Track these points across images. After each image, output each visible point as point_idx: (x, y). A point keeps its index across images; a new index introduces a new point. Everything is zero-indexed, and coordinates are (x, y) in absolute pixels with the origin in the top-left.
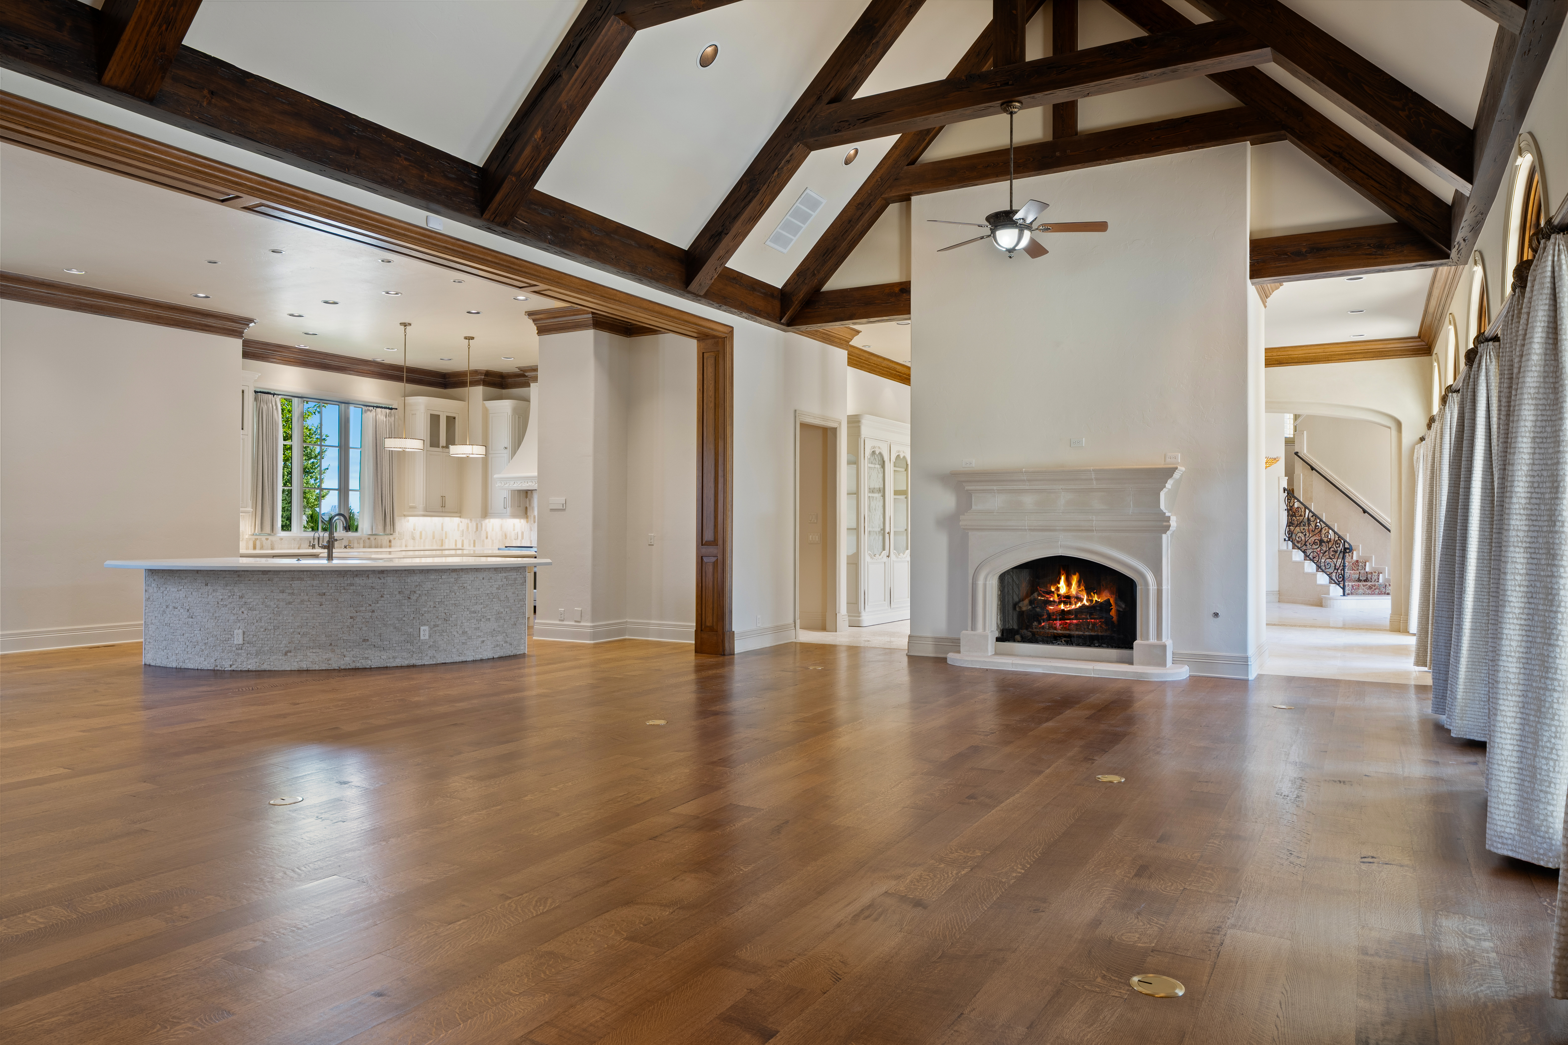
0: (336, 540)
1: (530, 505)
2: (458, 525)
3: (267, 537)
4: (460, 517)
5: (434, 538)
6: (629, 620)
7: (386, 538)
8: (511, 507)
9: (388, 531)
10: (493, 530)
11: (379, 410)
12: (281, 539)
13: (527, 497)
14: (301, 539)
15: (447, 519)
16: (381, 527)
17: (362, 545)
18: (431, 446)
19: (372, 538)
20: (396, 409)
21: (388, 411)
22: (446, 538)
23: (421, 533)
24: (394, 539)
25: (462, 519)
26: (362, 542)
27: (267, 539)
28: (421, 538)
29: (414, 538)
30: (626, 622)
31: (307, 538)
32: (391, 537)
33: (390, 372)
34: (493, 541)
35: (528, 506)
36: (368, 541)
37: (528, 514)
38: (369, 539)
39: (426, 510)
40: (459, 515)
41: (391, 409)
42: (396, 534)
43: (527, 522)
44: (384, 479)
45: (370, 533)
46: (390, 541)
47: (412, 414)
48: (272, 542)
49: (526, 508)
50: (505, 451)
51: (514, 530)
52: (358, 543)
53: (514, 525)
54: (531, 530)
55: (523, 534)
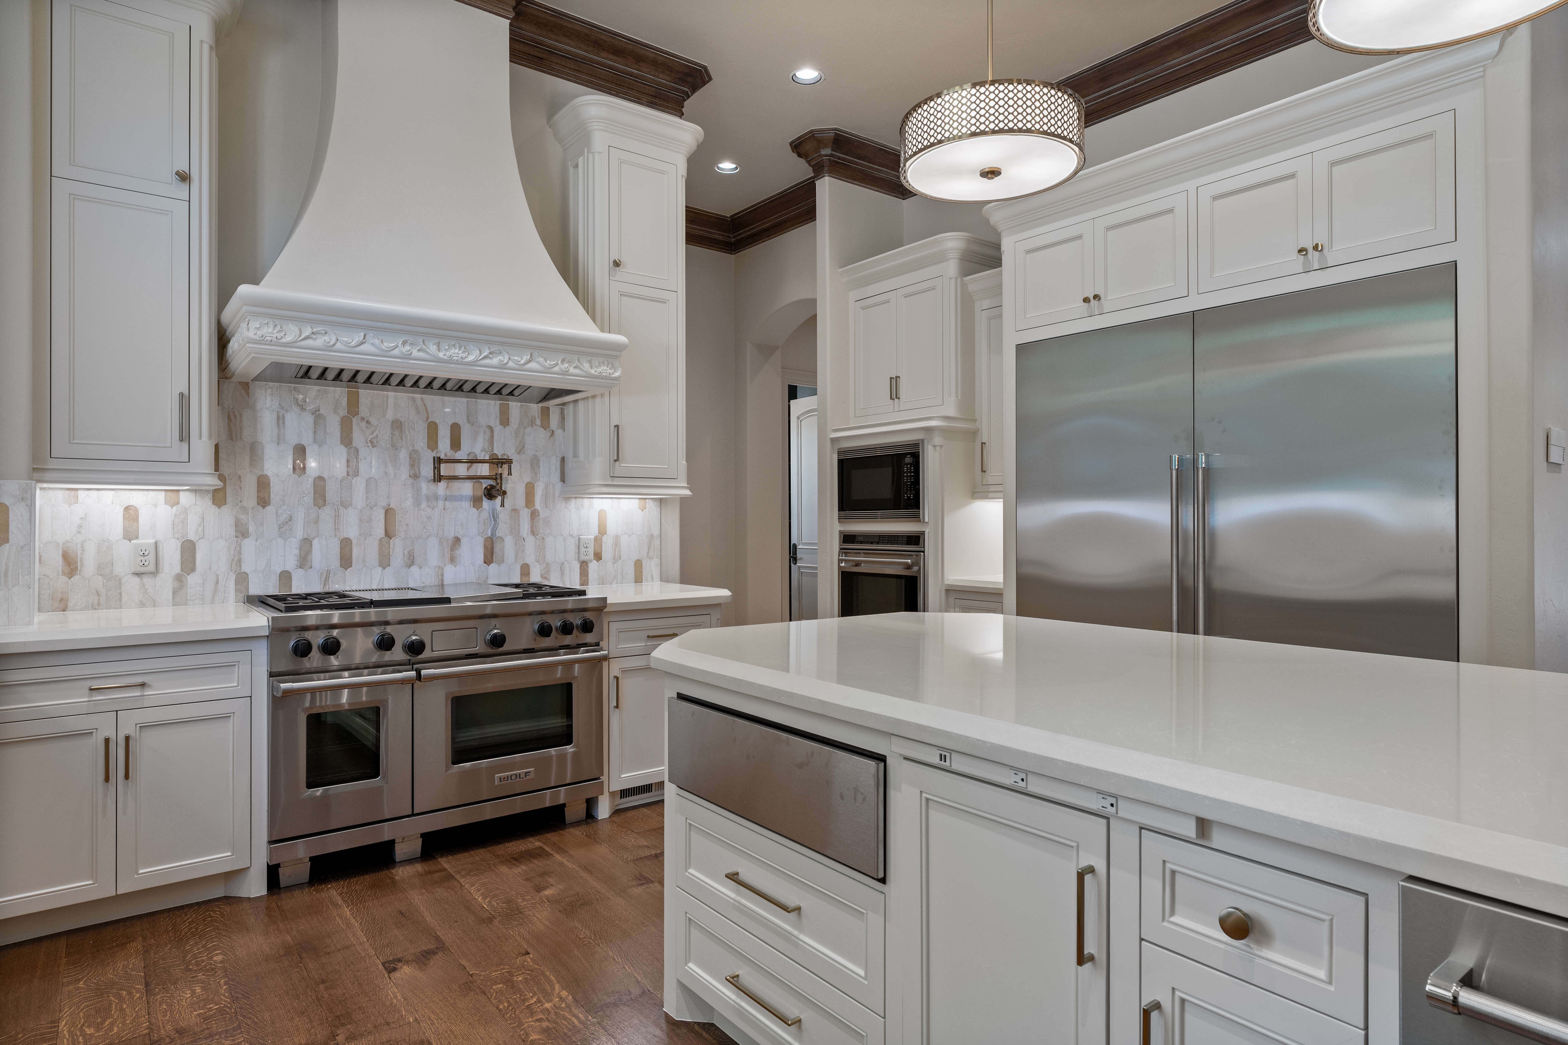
1: (235, 432)
37: (225, 469)
53: (131, 514)
54: (242, 532)
55: (189, 550)
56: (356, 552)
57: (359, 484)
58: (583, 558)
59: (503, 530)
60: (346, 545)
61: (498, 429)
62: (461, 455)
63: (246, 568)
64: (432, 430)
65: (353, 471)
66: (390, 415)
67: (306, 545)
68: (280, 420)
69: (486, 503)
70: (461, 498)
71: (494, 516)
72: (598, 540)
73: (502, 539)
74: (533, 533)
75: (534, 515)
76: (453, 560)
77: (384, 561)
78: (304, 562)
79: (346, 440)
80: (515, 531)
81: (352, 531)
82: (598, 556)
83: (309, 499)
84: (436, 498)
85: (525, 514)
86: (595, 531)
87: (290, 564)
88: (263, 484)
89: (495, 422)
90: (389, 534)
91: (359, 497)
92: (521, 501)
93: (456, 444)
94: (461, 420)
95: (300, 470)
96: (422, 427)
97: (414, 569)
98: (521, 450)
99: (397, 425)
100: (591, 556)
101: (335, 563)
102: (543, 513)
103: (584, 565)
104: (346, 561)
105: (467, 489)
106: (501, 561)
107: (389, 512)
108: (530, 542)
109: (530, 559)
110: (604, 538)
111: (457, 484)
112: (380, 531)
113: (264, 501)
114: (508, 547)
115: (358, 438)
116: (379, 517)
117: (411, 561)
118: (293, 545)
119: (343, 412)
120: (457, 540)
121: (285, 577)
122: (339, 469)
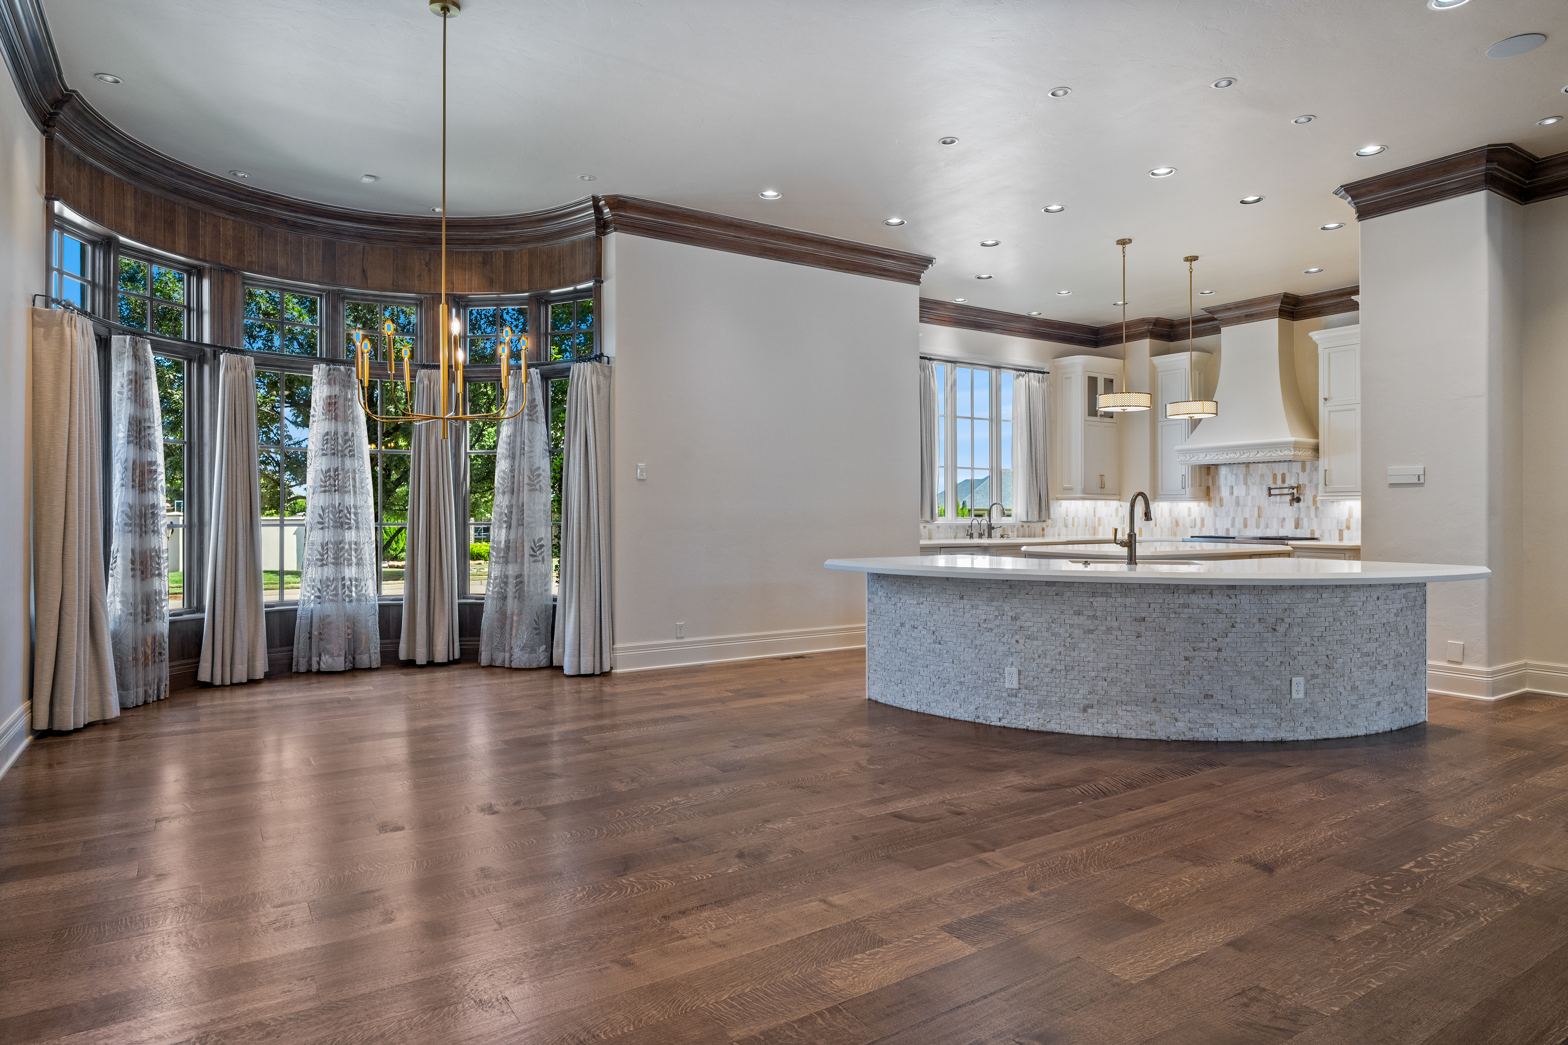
0: (993, 528)
1: (1214, 483)
2: (1117, 510)
4: (1119, 500)
5: (1086, 526)
6: (1530, 662)
7: (1039, 525)
8: (1192, 486)
9: (1043, 518)
10: (1162, 516)
11: (1031, 374)
12: (938, 527)
13: (1208, 474)
14: (958, 527)
15: (1100, 503)
16: (1036, 513)
17: (1015, 534)
18: (1089, 415)
19: (1026, 525)
20: (1048, 373)
21: (1041, 375)
22: (1099, 525)
23: (1073, 519)
24: (1047, 526)
25: (1122, 503)
27: (925, 527)
28: (1073, 525)
29: (1066, 526)
30: (1526, 665)
31: (963, 526)
32: (1044, 525)
33: (1042, 329)
34: (1162, 528)
35: (1210, 485)
36: (1021, 528)
37: (1212, 495)
38: (1022, 526)
39: (1084, 491)
40: (1118, 497)
41: (1043, 373)
42: (1049, 522)
43: (1209, 505)
44: (1038, 455)
45: (1025, 520)
46: (1043, 529)
47: (1066, 378)
48: (929, 530)
49: (1208, 488)
51: (1189, 515)
52: (1012, 532)
53: (1189, 509)
54: (1216, 515)
55: (1203, 520)
56: (1249, 522)
57: (1250, 498)
58: (1340, 528)
59: (1302, 515)
60: (1245, 520)
61: (1301, 474)
62: (1286, 485)
63: (1217, 527)
64: (1275, 476)
65: (1248, 494)
66: (1260, 473)
67: (1234, 519)
68: (1226, 478)
69: (1296, 504)
70: (1286, 502)
71: (1299, 509)
72: (1348, 520)
73: (1302, 519)
74: (1316, 516)
75: (1317, 509)
76: (1282, 526)
77: (1258, 526)
78: (1233, 525)
79: (1246, 483)
80: (1308, 516)
81: (1247, 515)
82: (1348, 528)
83: (1234, 504)
84: (1276, 502)
85: (1313, 509)
86: (1347, 516)
87: (1229, 526)
88: (1221, 500)
89: (1299, 471)
90: (1259, 516)
91: (1249, 504)
92: (1311, 503)
93: (1283, 481)
94: (1286, 472)
95: (1232, 493)
96: (1271, 476)
97: (1268, 529)
98: (1311, 482)
99: (1262, 476)
100: (1344, 527)
101: (1242, 526)
102: (1321, 508)
103: (1341, 531)
104: (1245, 526)
105: (1289, 498)
106: (1302, 528)
107: (1259, 508)
108: (1315, 521)
109: (1315, 527)
110: (1351, 520)
111: (1284, 497)
112: (1256, 515)
113: (1221, 505)
114: (1305, 522)
115: (1249, 482)
116: (1256, 509)
117: (1267, 527)
118: (1230, 519)
119: (1244, 473)
120: (1284, 519)
121: (1228, 530)
122: (1243, 493)
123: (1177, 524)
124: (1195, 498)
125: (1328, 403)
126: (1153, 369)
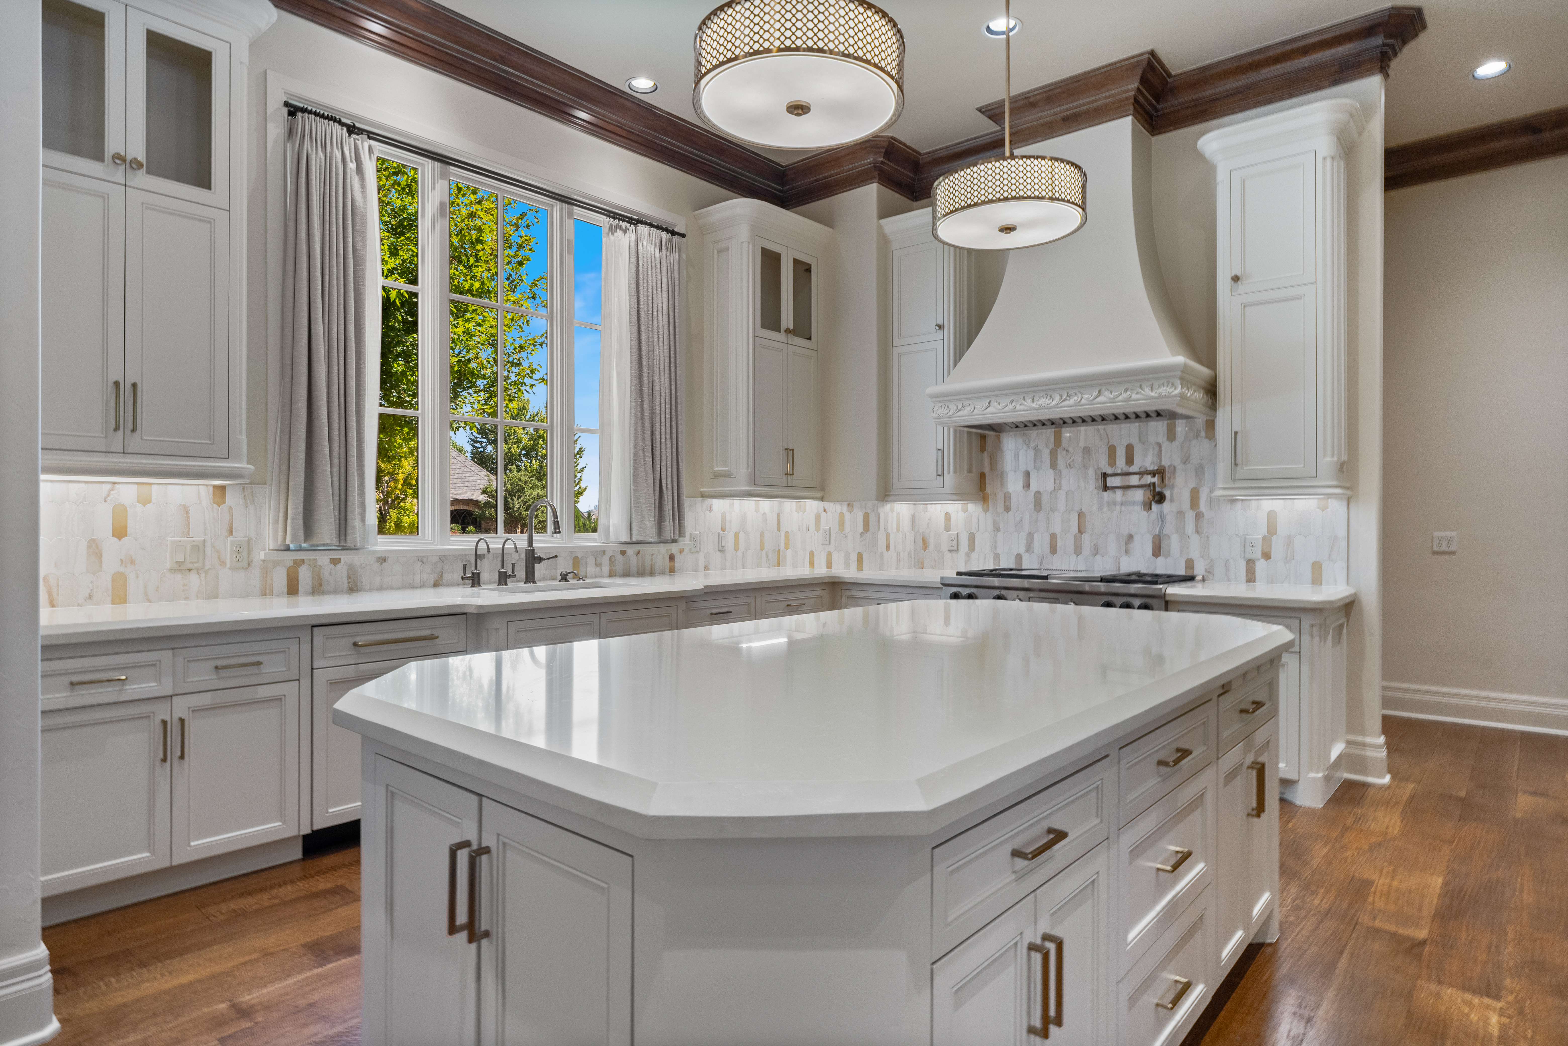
0: (540, 560)
1: (993, 466)
2: (818, 518)
3: (335, 555)
4: (822, 499)
5: (762, 548)
7: (663, 550)
8: (955, 472)
9: (668, 534)
10: (898, 530)
11: (643, 229)
12: (382, 560)
13: (983, 449)
14: (443, 558)
15: (789, 505)
16: (650, 524)
17: (606, 569)
18: (763, 326)
19: (631, 551)
20: (683, 236)
21: (664, 235)
22: (787, 547)
23: (737, 535)
24: (681, 551)
25: (826, 505)
26: (605, 561)
27: (335, 562)
28: (736, 548)
29: (722, 550)
31: (458, 555)
32: (674, 548)
33: (668, 141)
34: (898, 554)
35: (987, 470)
36: (620, 557)
37: (989, 489)
38: (623, 553)
39: (753, 480)
40: (819, 494)
41: (673, 233)
42: (685, 542)
43: (986, 510)
44: (657, 402)
45: (625, 538)
46: (672, 558)
47: (719, 251)
48: (352, 569)
49: (982, 476)
50: (939, 335)
51: (947, 529)
52: (598, 564)
53: (947, 516)
54: (997, 529)
55: (972, 538)
56: (1060, 543)
57: (1062, 495)
58: (1249, 556)
59: (1169, 529)
60: (1053, 537)
61: (1166, 445)
62: (1134, 469)
63: (999, 551)
64: (1112, 451)
65: (1058, 487)
66: (1082, 444)
67: (1030, 536)
68: (1017, 456)
69: (1155, 507)
70: (1134, 503)
71: (1162, 517)
72: (1266, 540)
73: (1169, 537)
74: (1197, 532)
75: (1199, 516)
76: (1127, 552)
77: (1078, 551)
78: (1029, 548)
79: (1054, 465)
80: (1180, 529)
81: (1057, 529)
82: (1267, 556)
83: (1032, 507)
84: (1115, 503)
85: (1190, 516)
86: (1263, 531)
87: (1022, 550)
88: (1007, 497)
89: (1162, 439)
90: (1081, 531)
91: (1061, 505)
92: (1186, 504)
93: (1130, 460)
94: (1134, 441)
95: (1027, 485)
96: (1104, 451)
97: (1098, 557)
98: (1186, 460)
99: (1087, 450)
100: (1259, 554)
101: (1047, 550)
102: (1208, 514)
103: (1250, 564)
104: (1053, 549)
105: (1139, 495)
106: (1168, 555)
107: (1081, 515)
108: (1195, 540)
109: (1195, 554)
110: (1274, 538)
111: (1131, 492)
112: (1075, 529)
113: (1007, 509)
114: (1174, 543)
115: (1061, 464)
116: (1074, 517)
117: (1096, 551)
118: (1024, 536)
119: (1051, 446)
120: (1130, 537)
121: (1019, 557)
122: (1049, 486)
123: (925, 545)
124: (961, 496)
125: (1241, 287)
126: (884, 242)
